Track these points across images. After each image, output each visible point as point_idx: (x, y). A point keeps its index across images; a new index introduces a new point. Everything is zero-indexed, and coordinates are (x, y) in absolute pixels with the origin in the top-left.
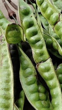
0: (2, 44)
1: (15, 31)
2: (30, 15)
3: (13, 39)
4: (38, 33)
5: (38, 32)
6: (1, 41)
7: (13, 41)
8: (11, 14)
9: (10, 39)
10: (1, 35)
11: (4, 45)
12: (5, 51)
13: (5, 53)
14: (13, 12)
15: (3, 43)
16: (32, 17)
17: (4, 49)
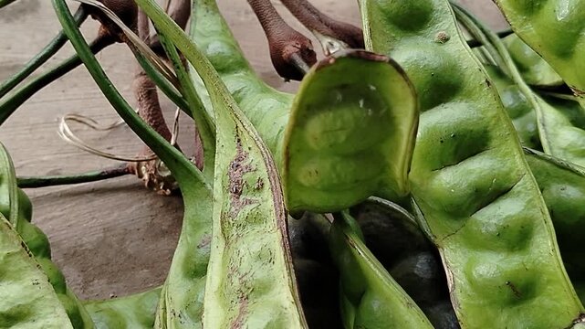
0: (241, 216)
1: (357, 112)
2: (436, 32)
3: (333, 167)
4: (494, 143)
5: (495, 133)
6: (238, 193)
7: (328, 189)
8: (290, 50)
9: (312, 168)
10: (239, 159)
11: (255, 219)
12: (259, 257)
13: (260, 273)
14: (301, 38)
15: (248, 208)
16: (446, 40)
17: (256, 248)
